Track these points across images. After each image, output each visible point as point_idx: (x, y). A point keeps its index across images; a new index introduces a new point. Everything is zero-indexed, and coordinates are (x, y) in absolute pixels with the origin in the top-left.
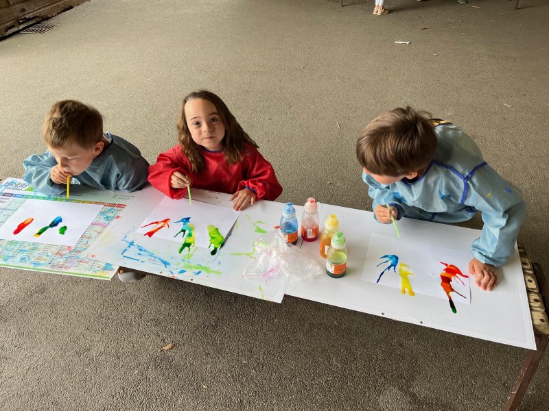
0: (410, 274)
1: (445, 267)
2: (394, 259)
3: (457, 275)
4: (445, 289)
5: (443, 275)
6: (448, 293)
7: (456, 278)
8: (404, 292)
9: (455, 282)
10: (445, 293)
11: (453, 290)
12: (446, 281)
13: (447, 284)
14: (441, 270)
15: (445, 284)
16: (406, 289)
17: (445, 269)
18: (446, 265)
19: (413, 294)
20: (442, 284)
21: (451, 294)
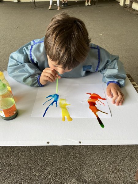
0: (67, 105)
1: (90, 96)
2: (56, 97)
3: (98, 99)
4: (93, 111)
5: (89, 101)
6: (95, 113)
7: (98, 101)
8: (64, 119)
9: (98, 104)
10: (93, 113)
11: (98, 110)
12: (92, 104)
13: (94, 107)
14: (87, 98)
15: (92, 107)
16: (66, 117)
17: (90, 97)
18: (90, 94)
19: (71, 119)
20: (90, 108)
21: (98, 113)
